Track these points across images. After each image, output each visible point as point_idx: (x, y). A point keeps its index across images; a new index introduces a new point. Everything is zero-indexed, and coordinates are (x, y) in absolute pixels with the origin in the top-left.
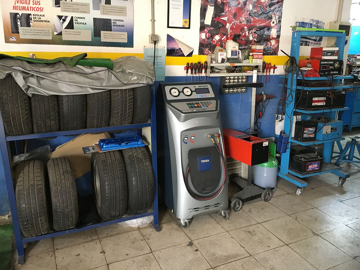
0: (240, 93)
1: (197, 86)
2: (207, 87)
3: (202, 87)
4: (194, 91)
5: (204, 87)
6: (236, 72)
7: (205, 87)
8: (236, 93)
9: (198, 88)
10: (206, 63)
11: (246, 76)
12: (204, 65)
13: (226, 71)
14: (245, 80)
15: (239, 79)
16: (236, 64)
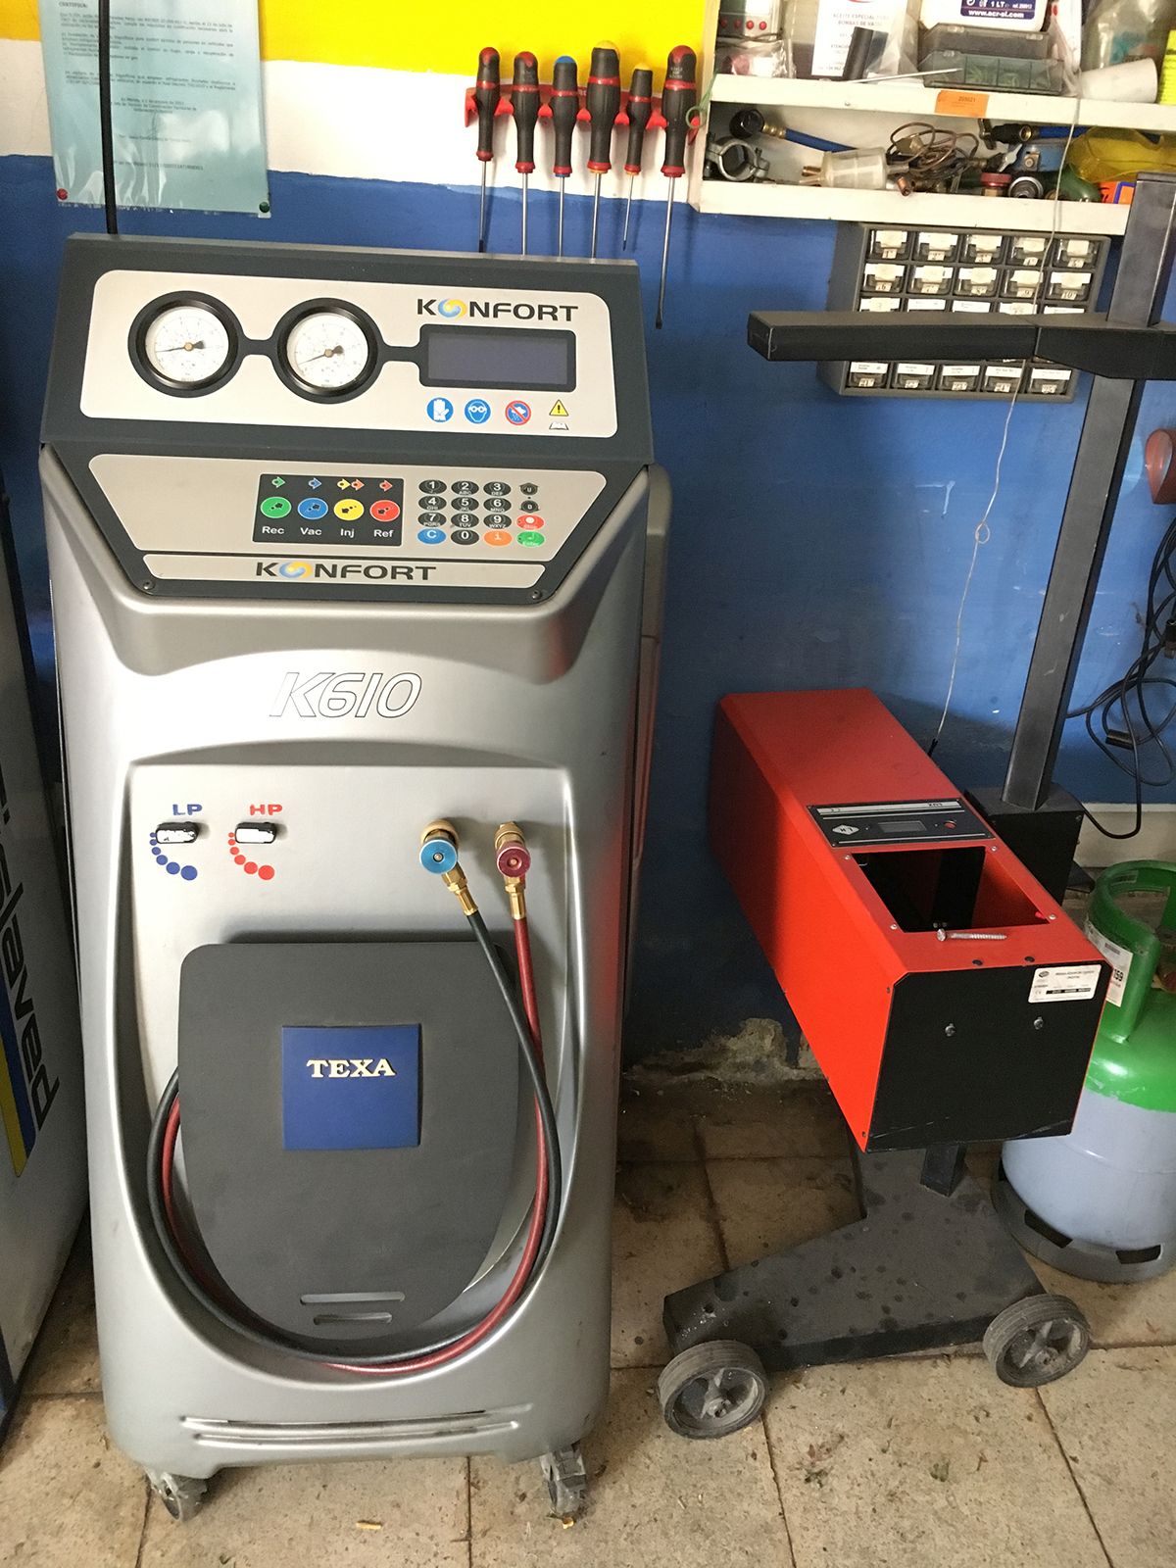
0: (1004, 399)
1: (454, 305)
2: (561, 325)
3: (506, 321)
4: (401, 354)
5: (534, 324)
6: (1005, 192)
7: (547, 323)
8: (959, 399)
9: (464, 320)
10: (677, 71)
11: (1095, 240)
12: (666, 92)
13: (878, 169)
14: (1086, 278)
15: (1019, 264)
16: (1004, 107)
